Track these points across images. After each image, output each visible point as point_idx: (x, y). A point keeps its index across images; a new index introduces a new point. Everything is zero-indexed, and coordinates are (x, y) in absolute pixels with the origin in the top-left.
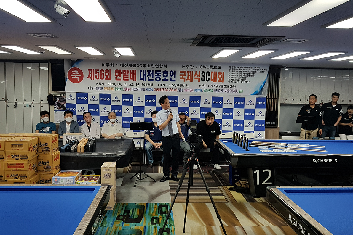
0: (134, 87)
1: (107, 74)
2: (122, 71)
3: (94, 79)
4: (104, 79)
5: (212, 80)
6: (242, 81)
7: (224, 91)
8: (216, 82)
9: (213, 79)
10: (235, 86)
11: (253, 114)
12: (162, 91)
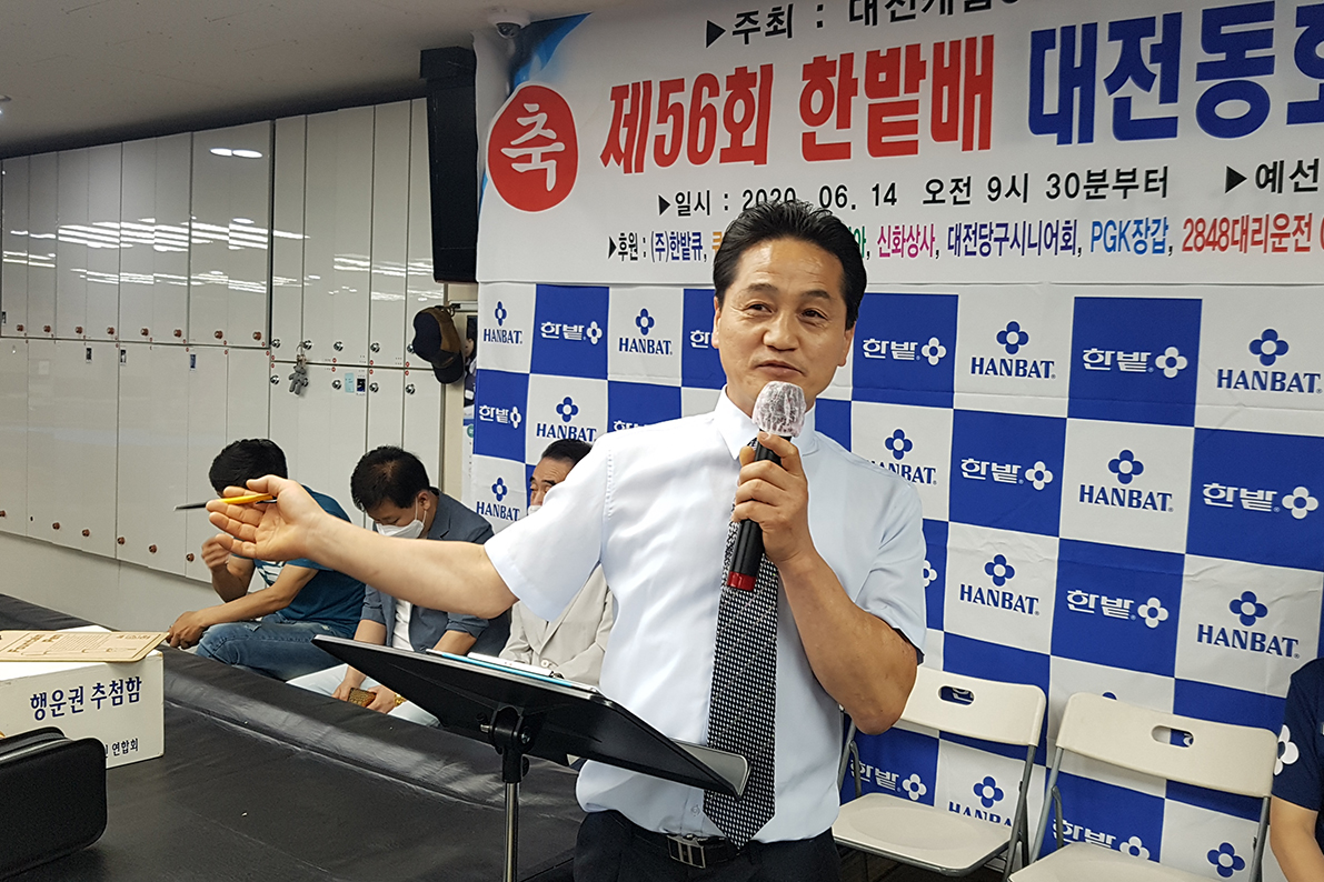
0: (965, 216)
1: (739, 113)
2: (859, 72)
3: (640, 169)
4: (716, 153)
12: (1276, 249)
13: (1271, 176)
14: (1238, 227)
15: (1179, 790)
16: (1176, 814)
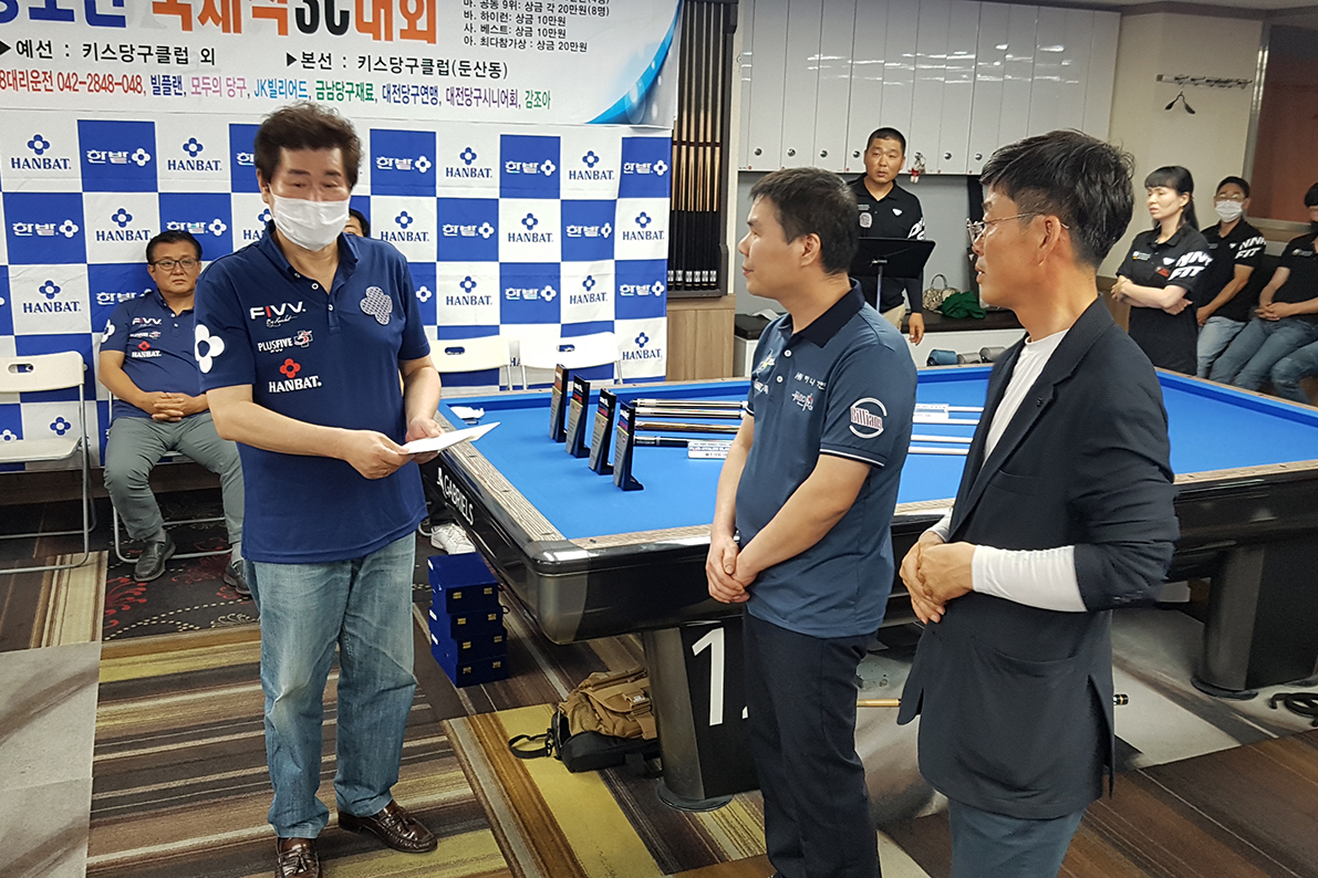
5: (362, 27)
6: (542, 38)
7: (442, 96)
8: (389, 37)
9: (368, 18)
10: (502, 67)
11: (606, 230)
12: (34, 90)
13: (26, 48)
14: (10, 76)
15: (28, 397)
16: (26, 409)
